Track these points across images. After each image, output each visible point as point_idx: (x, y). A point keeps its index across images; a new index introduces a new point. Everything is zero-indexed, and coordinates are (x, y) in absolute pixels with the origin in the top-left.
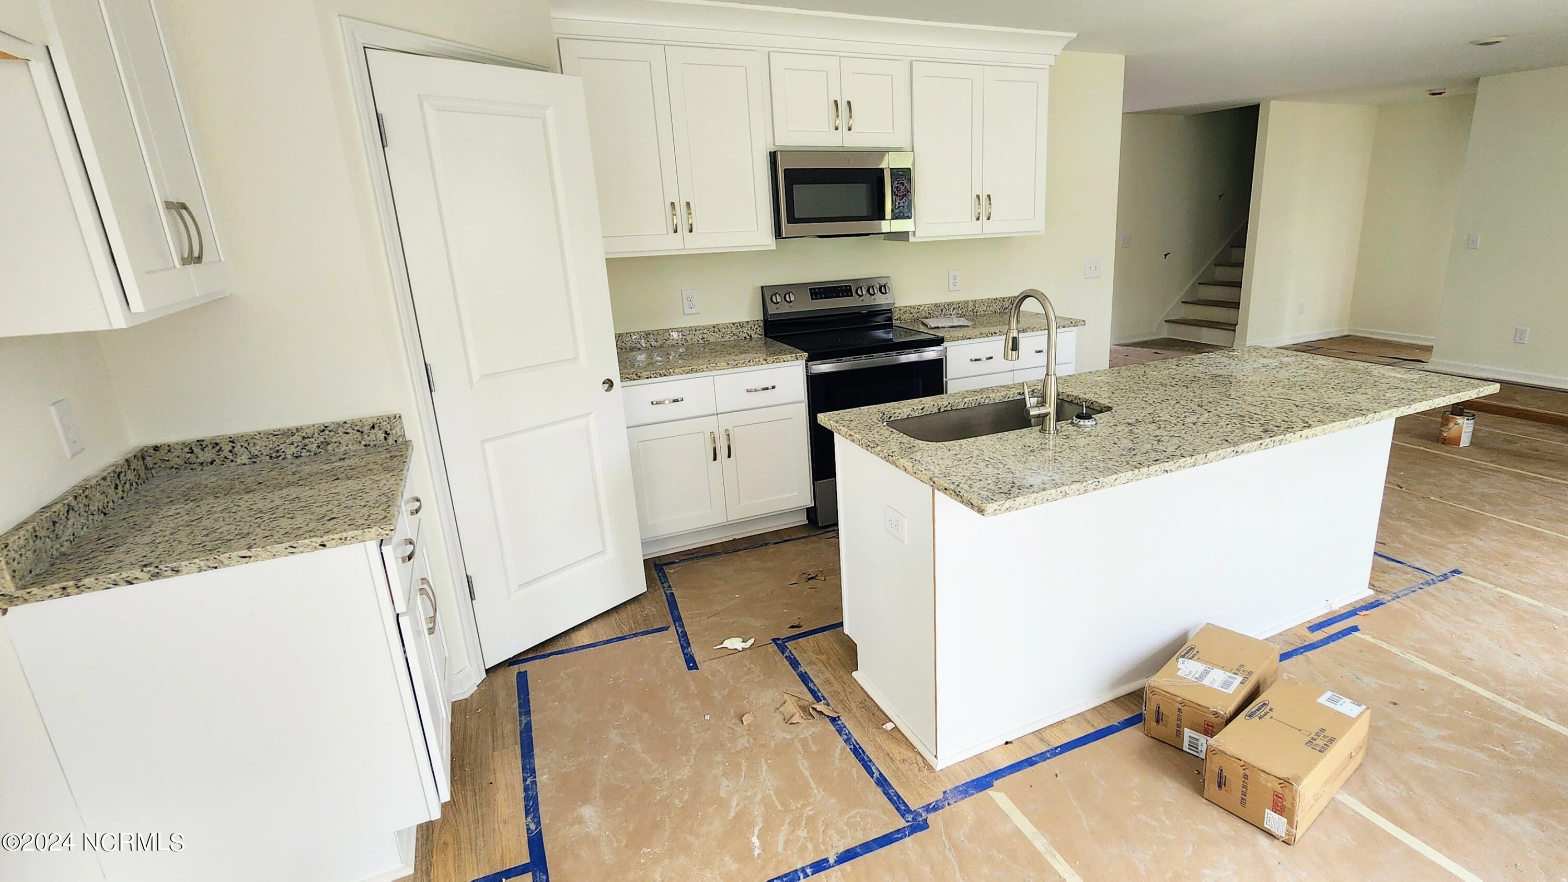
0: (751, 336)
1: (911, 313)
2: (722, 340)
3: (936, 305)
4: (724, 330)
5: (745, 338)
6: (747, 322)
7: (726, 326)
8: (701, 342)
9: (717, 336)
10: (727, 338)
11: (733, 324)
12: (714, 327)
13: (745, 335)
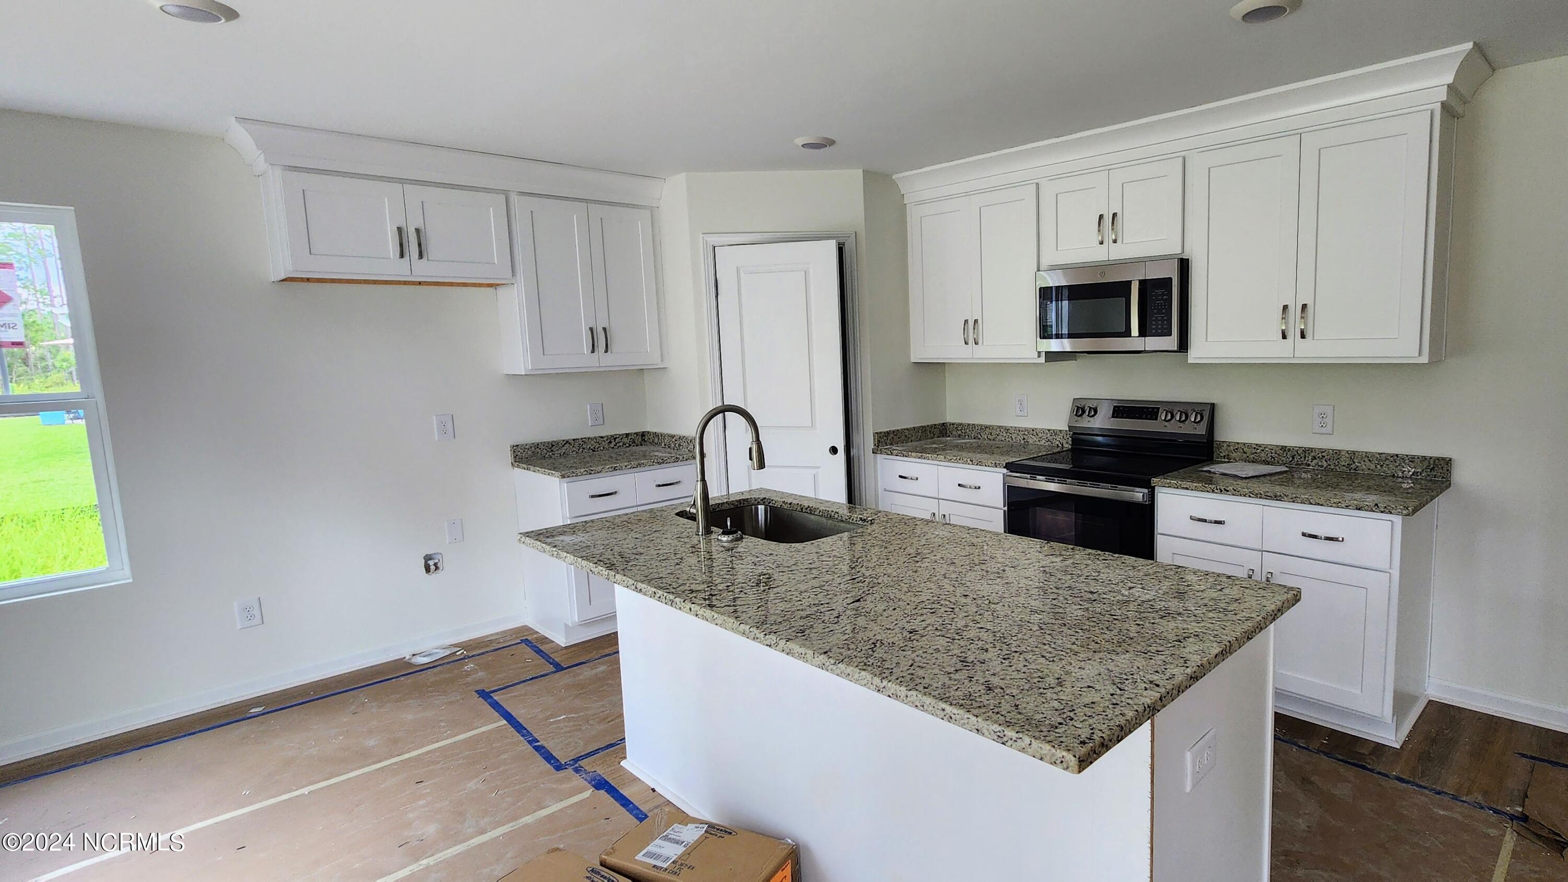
0: (1062, 445)
1: (1245, 453)
2: (1039, 443)
3: (1283, 448)
4: (1040, 435)
5: (1058, 445)
6: (1060, 431)
7: (1043, 431)
8: (1022, 442)
9: (1035, 439)
10: (1042, 443)
11: (1049, 430)
12: (1033, 430)
13: (1057, 443)
